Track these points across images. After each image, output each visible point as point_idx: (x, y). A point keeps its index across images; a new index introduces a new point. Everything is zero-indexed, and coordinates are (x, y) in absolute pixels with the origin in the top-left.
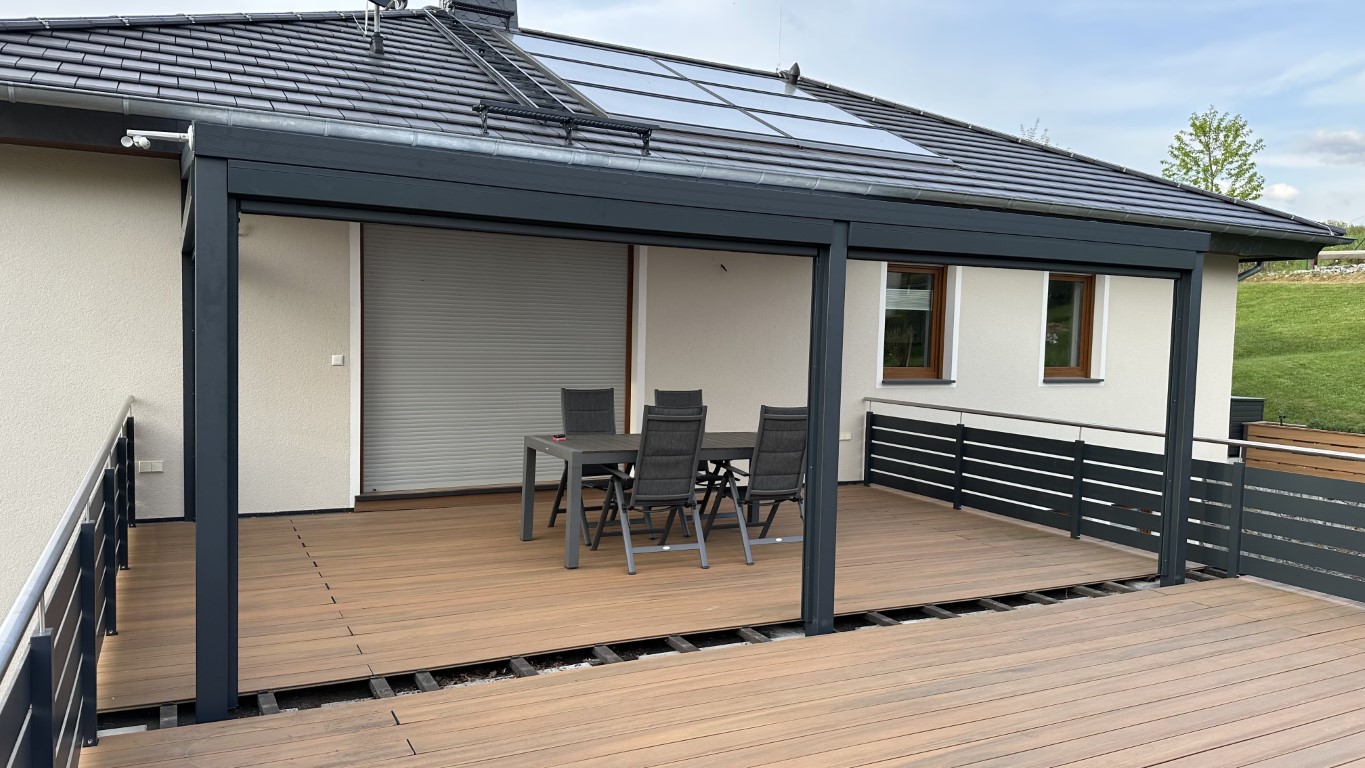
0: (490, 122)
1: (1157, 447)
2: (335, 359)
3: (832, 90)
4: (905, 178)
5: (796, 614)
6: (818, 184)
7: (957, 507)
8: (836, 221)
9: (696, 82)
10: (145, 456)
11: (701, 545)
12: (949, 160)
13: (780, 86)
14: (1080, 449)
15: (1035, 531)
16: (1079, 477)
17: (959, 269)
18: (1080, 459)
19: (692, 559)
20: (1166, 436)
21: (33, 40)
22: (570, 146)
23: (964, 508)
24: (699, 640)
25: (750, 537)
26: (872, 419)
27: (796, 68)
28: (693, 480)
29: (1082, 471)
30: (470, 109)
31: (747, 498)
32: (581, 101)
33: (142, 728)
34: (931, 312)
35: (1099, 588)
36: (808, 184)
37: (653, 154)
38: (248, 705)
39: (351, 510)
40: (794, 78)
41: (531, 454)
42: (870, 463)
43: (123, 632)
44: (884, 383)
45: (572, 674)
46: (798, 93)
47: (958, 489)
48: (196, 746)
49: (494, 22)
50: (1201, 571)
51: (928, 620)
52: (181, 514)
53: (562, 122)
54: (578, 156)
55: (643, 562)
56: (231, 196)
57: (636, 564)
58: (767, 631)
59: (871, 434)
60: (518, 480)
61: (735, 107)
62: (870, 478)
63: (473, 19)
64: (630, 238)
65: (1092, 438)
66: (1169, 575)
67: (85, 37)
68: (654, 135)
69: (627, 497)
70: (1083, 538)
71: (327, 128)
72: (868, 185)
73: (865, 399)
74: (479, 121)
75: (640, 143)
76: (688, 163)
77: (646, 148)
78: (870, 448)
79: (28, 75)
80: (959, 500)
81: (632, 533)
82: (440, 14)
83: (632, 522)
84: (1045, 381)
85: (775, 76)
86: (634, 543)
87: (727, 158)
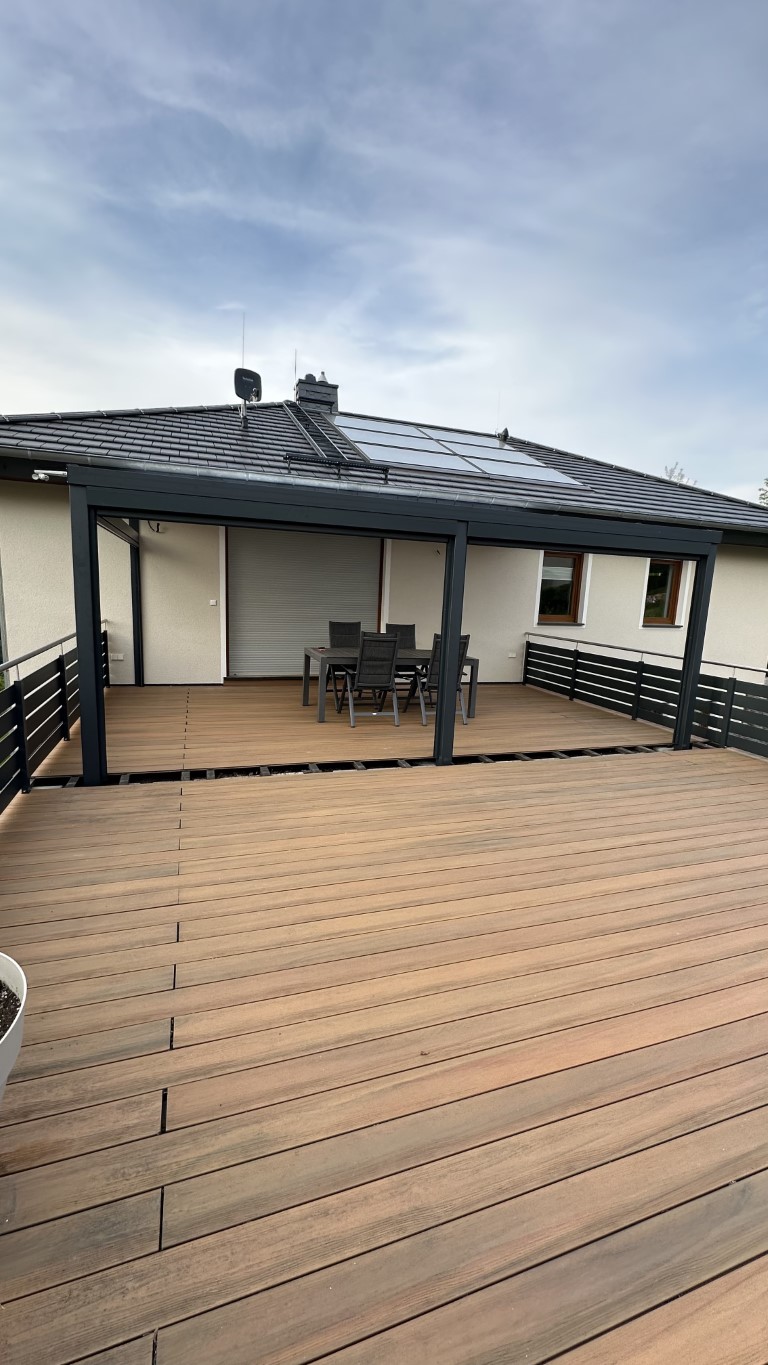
0: (292, 466)
1: (678, 665)
2: (212, 602)
3: (529, 444)
4: (554, 498)
5: (430, 754)
6: (493, 501)
7: (571, 699)
8: (459, 521)
9: (438, 441)
10: (114, 651)
11: (395, 713)
12: (588, 487)
13: (496, 443)
14: (641, 667)
15: (612, 714)
16: (639, 684)
17: (591, 555)
18: (640, 672)
19: (389, 721)
20: (685, 659)
21: (50, 425)
22: (339, 478)
23: (575, 700)
24: (369, 765)
25: (426, 710)
26: (529, 645)
27: (506, 431)
28: (392, 676)
29: (641, 679)
30: (282, 458)
31: (426, 687)
32: (358, 453)
33: (59, 787)
34: (572, 582)
35: (634, 749)
36: (487, 501)
37: (390, 483)
38: (114, 780)
39: (220, 685)
40: (504, 437)
41: (307, 658)
42: (527, 671)
43: (73, 739)
44: (538, 624)
45: (293, 777)
46: (507, 447)
47: (573, 688)
48: (76, 797)
49: (323, 409)
50: (705, 743)
51: (515, 761)
52: (134, 683)
53: (336, 464)
54: (344, 485)
55: (358, 720)
56: (91, 508)
57: (355, 722)
58: (413, 763)
59: (528, 655)
60: (301, 673)
61: (456, 455)
62: (526, 681)
63: (312, 407)
64: (380, 535)
65: (649, 660)
66: (680, 743)
67: (79, 423)
68: (390, 471)
69: (353, 684)
70: (639, 720)
71: (198, 471)
72: (526, 501)
73: (526, 633)
74: (287, 465)
75: (383, 476)
76: (410, 488)
77: (386, 480)
78: (527, 663)
79: (38, 444)
80: (573, 695)
81: (355, 705)
82: (291, 405)
83: (355, 699)
84: (644, 626)
85: (494, 436)
86: (355, 710)
87: (439, 485)
